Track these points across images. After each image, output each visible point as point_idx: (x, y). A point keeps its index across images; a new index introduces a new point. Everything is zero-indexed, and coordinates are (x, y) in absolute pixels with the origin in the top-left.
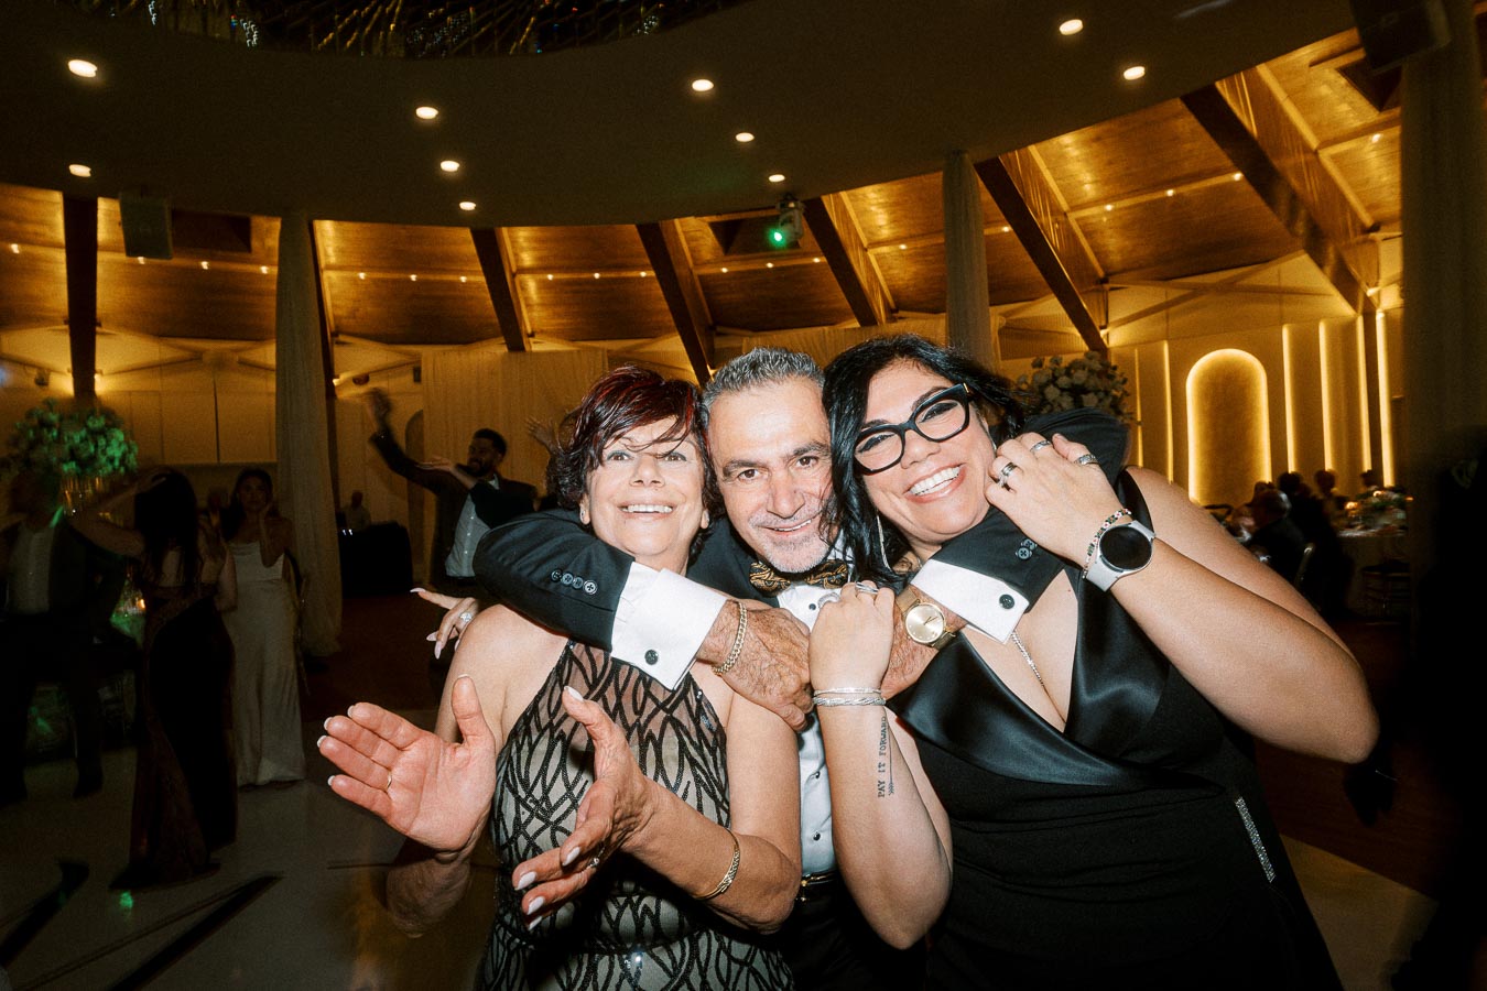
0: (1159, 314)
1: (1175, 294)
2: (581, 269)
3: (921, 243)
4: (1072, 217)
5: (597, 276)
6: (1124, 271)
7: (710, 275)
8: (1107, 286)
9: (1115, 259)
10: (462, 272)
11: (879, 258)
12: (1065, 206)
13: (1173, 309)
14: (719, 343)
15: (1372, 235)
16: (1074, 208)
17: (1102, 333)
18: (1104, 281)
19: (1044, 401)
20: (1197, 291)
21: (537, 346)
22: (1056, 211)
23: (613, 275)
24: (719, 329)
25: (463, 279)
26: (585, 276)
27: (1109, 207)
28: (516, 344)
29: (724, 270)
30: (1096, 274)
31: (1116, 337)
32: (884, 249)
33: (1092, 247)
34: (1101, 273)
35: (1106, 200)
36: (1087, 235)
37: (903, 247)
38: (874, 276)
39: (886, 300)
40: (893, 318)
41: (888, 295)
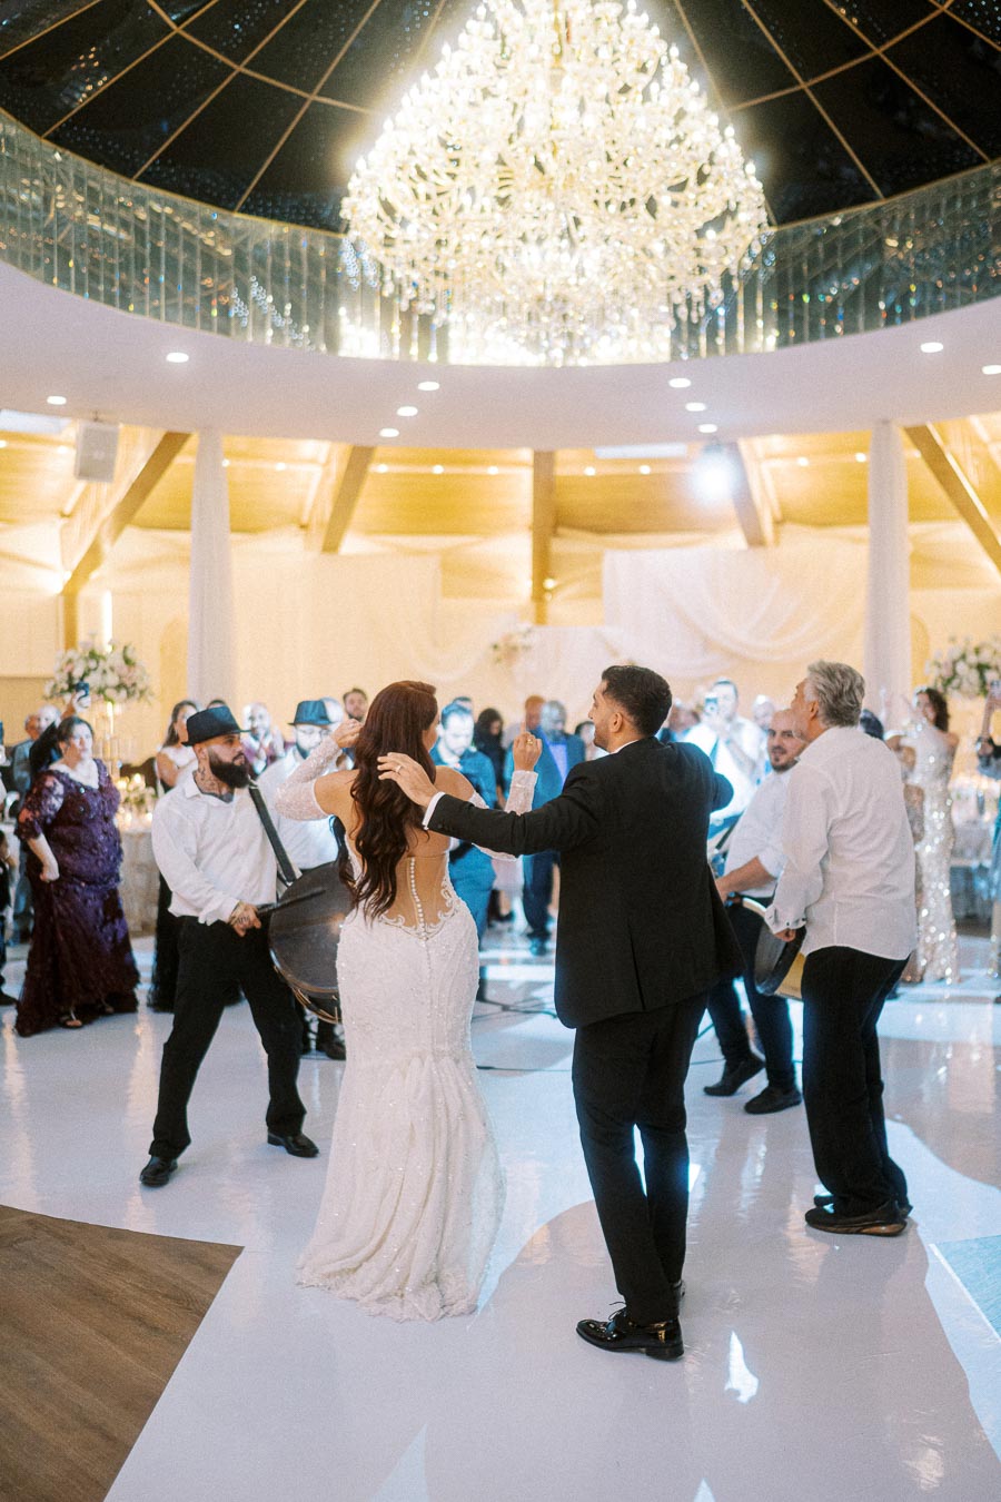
2: (422, 461)
3: (823, 461)
4: (993, 448)
5: (438, 470)
7: (568, 477)
10: (283, 460)
11: (771, 470)
12: (985, 436)
14: (557, 546)
16: (997, 441)
19: (955, 674)
21: (352, 544)
22: (974, 439)
23: (460, 470)
24: (561, 530)
25: (281, 466)
26: (422, 470)
28: (331, 547)
29: (590, 471)
32: (777, 464)
37: (803, 463)
38: (763, 487)
39: (772, 513)
40: (777, 533)
41: (775, 503)
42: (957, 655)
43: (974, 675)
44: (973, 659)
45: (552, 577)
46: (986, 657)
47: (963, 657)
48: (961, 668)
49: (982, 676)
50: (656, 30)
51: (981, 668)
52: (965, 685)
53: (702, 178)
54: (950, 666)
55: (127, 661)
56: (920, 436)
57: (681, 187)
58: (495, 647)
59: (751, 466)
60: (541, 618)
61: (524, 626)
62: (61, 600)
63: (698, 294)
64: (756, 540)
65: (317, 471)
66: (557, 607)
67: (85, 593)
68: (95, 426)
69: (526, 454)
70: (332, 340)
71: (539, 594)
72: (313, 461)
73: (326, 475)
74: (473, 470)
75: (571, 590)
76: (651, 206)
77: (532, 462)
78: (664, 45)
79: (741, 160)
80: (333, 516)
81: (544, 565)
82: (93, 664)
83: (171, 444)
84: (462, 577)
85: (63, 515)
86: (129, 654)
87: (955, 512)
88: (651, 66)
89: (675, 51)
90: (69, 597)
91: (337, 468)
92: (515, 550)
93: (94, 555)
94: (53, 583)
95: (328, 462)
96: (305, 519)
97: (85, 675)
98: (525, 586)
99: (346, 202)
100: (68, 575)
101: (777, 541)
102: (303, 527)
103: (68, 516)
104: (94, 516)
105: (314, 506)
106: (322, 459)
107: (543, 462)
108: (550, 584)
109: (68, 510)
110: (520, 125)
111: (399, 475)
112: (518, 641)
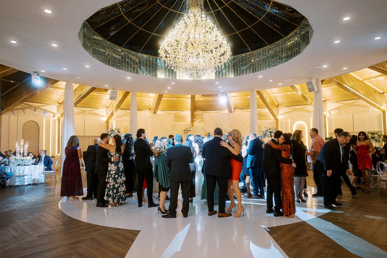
0: (288, 113)
1: (291, 110)
2: (171, 98)
3: (242, 97)
4: (271, 95)
5: (174, 99)
6: (281, 104)
7: (197, 100)
8: (278, 107)
9: (280, 102)
10: (146, 97)
11: (233, 99)
12: (270, 93)
13: (290, 113)
14: (195, 113)
15: (325, 102)
16: (272, 94)
17: (277, 116)
18: (277, 106)
20: (295, 110)
21: (159, 112)
22: (268, 94)
23: (178, 99)
24: (196, 110)
25: (146, 98)
26: (172, 99)
27: (278, 94)
28: (155, 113)
29: (201, 99)
30: (276, 105)
31: (280, 117)
32: (234, 98)
33: (275, 100)
34: (277, 105)
35: (277, 93)
36: (274, 98)
37: (239, 98)
38: (232, 102)
39: (233, 107)
40: (234, 110)
41: (234, 105)
42: (266, 130)
43: (269, 134)
44: (269, 131)
45: (195, 119)
46: (271, 130)
47: (267, 130)
48: (267, 132)
49: (271, 133)
50: (212, 22)
51: (271, 132)
52: (268, 136)
53: (220, 46)
54: (265, 132)
55: (119, 132)
56: (259, 93)
57: (217, 48)
58: (184, 130)
59: (229, 98)
60: (192, 126)
61: (189, 127)
62: (106, 122)
63: (220, 66)
64: (230, 111)
65: (153, 99)
66: (195, 123)
67: (110, 121)
68: (113, 90)
69: (190, 96)
70: (156, 75)
71: (192, 121)
72: (152, 97)
73: (155, 100)
74: (180, 99)
75: (198, 121)
76: (212, 51)
77: (190, 97)
78: (213, 25)
79: (227, 44)
80: (155, 107)
81: (193, 116)
82: (112, 132)
83: (127, 94)
84: (178, 118)
85: (107, 107)
86: (119, 130)
87: (265, 107)
88: (211, 28)
89: (215, 26)
90: (107, 122)
91: (156, 99)
92: (188, 114)
93: (112, 114)
94: (105, 119)
95: (155, 98)
96: (150, 108)
97: (111, 134)
98: (189, 120)
99: (159, 50)
100: (107, 118)
101: (234, 112)
102: (150, 109)
103: (108, 107)
104: (112, 107)
105: (152, 105)
106: (153, 97)
107: (193, 97)
108: (194, 119)
109: (107, 106)
110: (189, 38)
111: (167, 100)
112: (188, 129)
